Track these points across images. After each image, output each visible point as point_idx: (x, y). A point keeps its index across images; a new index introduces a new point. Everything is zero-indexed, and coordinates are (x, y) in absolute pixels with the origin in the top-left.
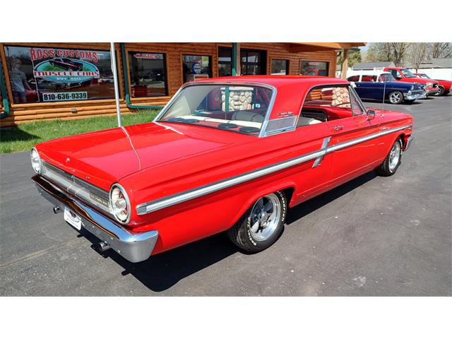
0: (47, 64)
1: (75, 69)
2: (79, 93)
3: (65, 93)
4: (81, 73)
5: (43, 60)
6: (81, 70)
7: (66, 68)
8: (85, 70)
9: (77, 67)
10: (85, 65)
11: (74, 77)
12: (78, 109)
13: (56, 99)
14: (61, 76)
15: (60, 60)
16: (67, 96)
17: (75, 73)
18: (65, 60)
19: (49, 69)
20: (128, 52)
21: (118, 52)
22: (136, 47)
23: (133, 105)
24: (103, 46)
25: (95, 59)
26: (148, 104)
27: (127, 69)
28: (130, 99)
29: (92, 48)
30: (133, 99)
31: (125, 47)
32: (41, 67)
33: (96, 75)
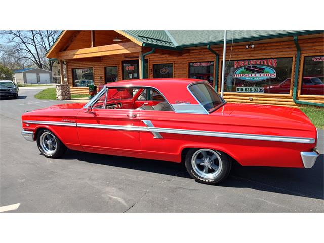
0: (242, 69)
1: (259, 72)
2: (258, 88)
3: (249, 88)
4: (262, 75)
5: (241, 67)
6: (263, 73)
7: (253, 71)
8: (266, 73)
9: (261, 71)
10: (267, 69)
11: (257, 77)
12: (254, 98)
13: (244, 91)
14: (249, 77)
15: (250, 67)
16: (251, 90)
17: (258, 75)
18: (253, 67)
19: (242, 73)
20: (305, 57)
21: (294, 58)
22: (314, 51)
23: (300, 100)
24: (280, 55)
25: (275, 65)
26: (318, 102)
27: (299, 71)
28: (297, 95)
29: (272, 57)
30: (301, 96)
31: (301, 54)
32: (238, 72)
33: (274, 76)
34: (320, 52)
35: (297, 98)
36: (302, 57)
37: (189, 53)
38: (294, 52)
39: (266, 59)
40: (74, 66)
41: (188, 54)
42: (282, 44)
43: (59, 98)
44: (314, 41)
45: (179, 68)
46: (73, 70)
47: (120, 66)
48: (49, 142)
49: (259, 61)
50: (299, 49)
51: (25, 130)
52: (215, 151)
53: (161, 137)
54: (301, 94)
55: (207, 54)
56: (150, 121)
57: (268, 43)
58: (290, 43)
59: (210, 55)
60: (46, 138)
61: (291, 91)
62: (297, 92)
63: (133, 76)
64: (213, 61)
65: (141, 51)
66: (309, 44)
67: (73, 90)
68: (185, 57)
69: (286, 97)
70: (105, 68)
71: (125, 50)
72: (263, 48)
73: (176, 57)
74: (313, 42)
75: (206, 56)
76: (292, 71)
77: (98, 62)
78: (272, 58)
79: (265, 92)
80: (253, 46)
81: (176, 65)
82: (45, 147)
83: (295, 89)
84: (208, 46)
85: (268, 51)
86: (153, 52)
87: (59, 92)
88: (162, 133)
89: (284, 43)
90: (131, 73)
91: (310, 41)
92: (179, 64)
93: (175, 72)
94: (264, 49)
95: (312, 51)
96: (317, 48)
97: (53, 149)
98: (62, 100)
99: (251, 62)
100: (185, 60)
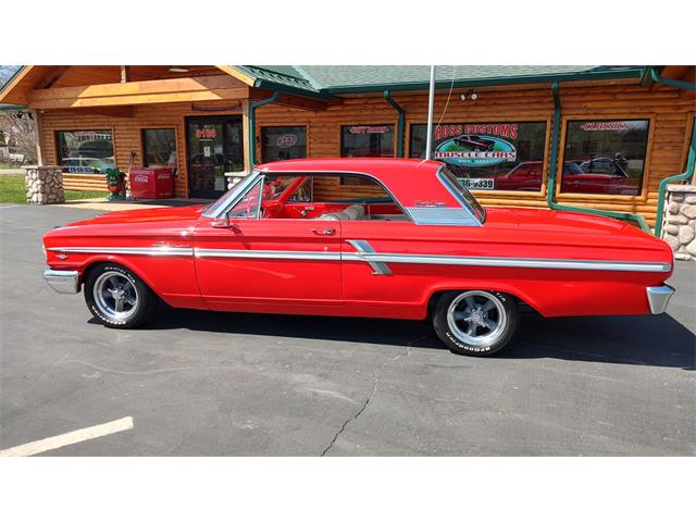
0: (452, 143)
1: (482, 149)
2: (483, 180)
3: (467, 179)
4: (490, 155)
6: (491, 150)
7: (472, 147)
8: (497, 150)
9: (487, 146)
10: (499, 143)
11: (479, 159)
14: (465, 158)
15: (466, 138)
16: (468, 184)
17: (482, 154)
18: (473, 138)
19: (452, 149)
20: (568, 121)
21: (549, 123)
22: (584, 112)
23: (559, 203)
24: (525, 116)
25: (513, 135)
26: (590, 206)
27: (558, 149)
28: (554, 195)
29: (509, 119)
30: (562, 195)
31: (561, 116)
32: (444, 147)
33: (511, 157)
34: (595, 114)
35: (554, 200)
36: (564, 122)
37: (341, 104)
38: (548, 113)
39: (497, 123)
40: (61, 124)
41: (339, 108)
42: (527, 94)
43: (34, 199)
44: (582, 92)
45: (320, 135)
46: (57, 133)
47: (183, 128)
48: (117, 294)
49: (484, 127)
50: (558, 107)
51: (53, 269)
52: (494, 293)
53: (390, 272)
54: (561, 192)
55: (379, 109)
56: (365, 242)
57: (501, 92)
58: (541, 93)
59: (388, 112)
60: (108, 285)
61: (543, 186)
62: (555, 188)
63: (212, 151)
64: (393, 125)
65: (247, 96)
66: (577, 98)
67: (70, 182)
68: (335, 114)
69: (534, 198)
70: (143, 131)
71: (209, 93)
72: (492, 102)
73: (312, 114)
74: (583, 95)
75: (377, 112)
76: (546, 147)
77: (125, 117)
78: (507, 123)
79: (495, 189)
80: (474, 97)
81: (313, 130)
82: (105, 305)
83: (551, 181)
84: (386, 93)
85: (499, 108)
86: (275, 100)
87: (34, 186)
88: (390, 264)
89: (532, 94)
90: (209, 144)
91: (577, 92)
92: (321, 127)
93: (312, 145)
94: (494, 104)
95: (580, 112)
96: (589, 105)
97: (127, 307)
98: (43, 203)
99: (469, 129)
100: (333, 120)
